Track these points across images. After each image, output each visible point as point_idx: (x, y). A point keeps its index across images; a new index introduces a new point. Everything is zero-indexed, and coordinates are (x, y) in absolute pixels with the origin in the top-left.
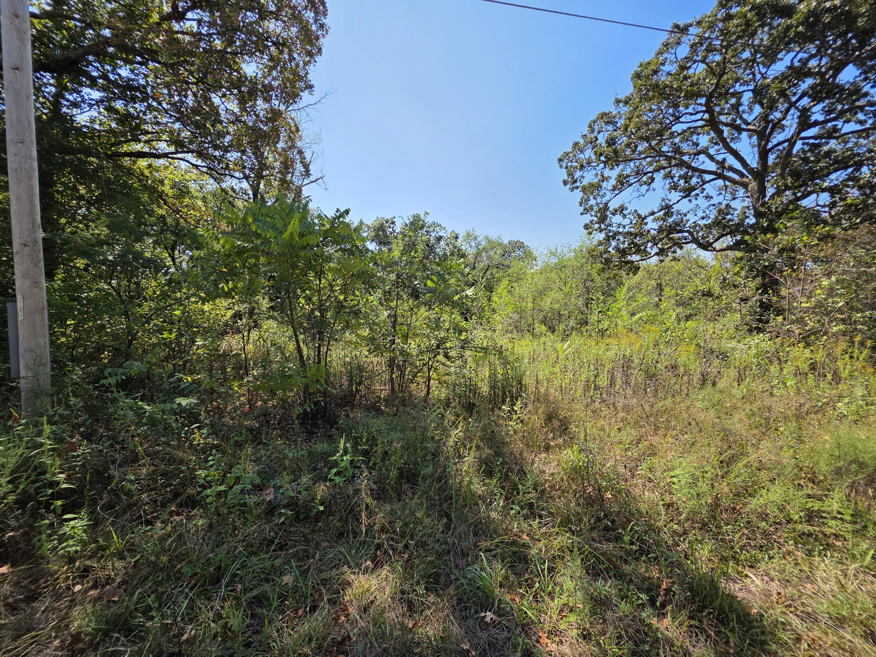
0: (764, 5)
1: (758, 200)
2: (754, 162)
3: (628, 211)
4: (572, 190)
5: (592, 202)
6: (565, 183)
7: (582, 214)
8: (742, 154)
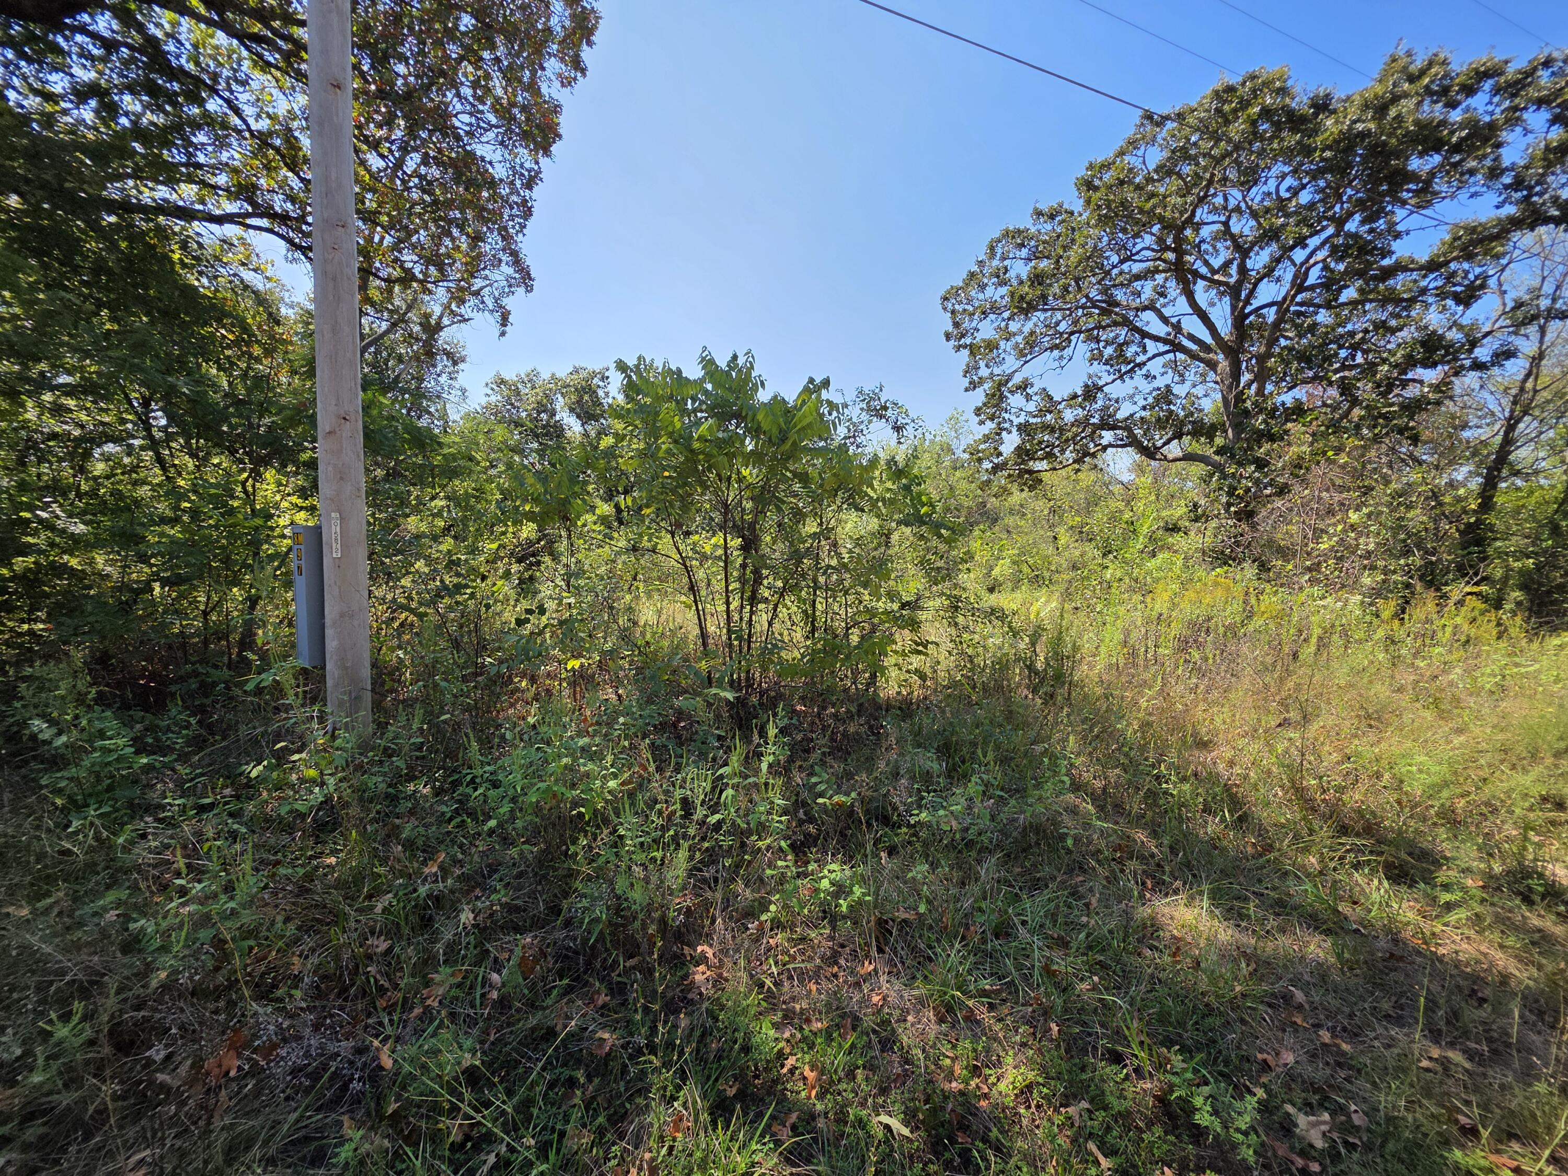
0: (1277, 110)
1: (1230, 388)
2: (1225, 328)
3: (1035, 389)
4: (958, 348)
5: (984, 372)
6: (948, 336)
7: (967, 390)
8: (1213, 318)
